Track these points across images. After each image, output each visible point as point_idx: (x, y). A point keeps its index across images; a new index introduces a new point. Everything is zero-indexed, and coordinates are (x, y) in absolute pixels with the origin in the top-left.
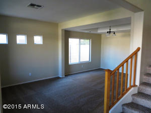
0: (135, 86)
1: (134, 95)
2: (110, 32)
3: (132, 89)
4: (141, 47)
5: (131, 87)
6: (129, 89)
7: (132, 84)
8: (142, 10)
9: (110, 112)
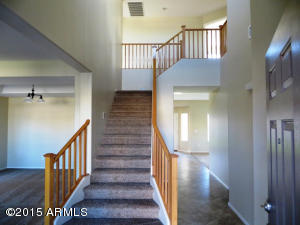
0: (86, 175)
1: (86, 188)
2: (33, 95)
3: (84, 179)
4: (90, 118)
5: (81, 177)
6: (79, 180)
7: (83, 173)
8: (90, 71)
9: (55, 223)
